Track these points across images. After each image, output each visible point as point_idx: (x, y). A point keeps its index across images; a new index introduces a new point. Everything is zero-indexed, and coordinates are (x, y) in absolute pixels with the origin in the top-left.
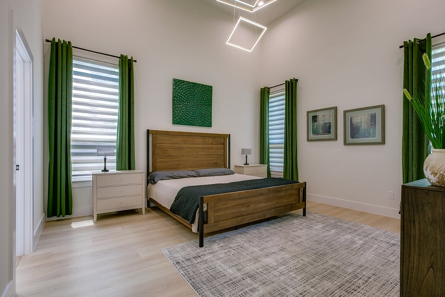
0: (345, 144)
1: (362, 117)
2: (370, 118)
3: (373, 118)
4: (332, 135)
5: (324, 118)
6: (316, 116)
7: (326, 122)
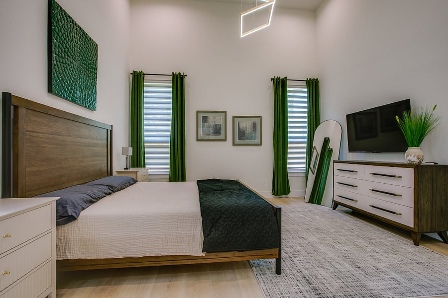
0: (234, 144)
1: (247, 123)
2: (252, 125)
3: (255, 125)
4: (222, 137)
5: (215, 120)
6: (207, 117)
7: (216, 123)
